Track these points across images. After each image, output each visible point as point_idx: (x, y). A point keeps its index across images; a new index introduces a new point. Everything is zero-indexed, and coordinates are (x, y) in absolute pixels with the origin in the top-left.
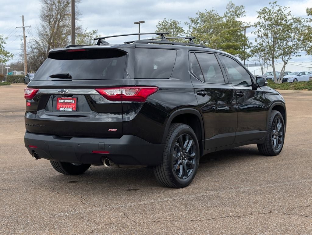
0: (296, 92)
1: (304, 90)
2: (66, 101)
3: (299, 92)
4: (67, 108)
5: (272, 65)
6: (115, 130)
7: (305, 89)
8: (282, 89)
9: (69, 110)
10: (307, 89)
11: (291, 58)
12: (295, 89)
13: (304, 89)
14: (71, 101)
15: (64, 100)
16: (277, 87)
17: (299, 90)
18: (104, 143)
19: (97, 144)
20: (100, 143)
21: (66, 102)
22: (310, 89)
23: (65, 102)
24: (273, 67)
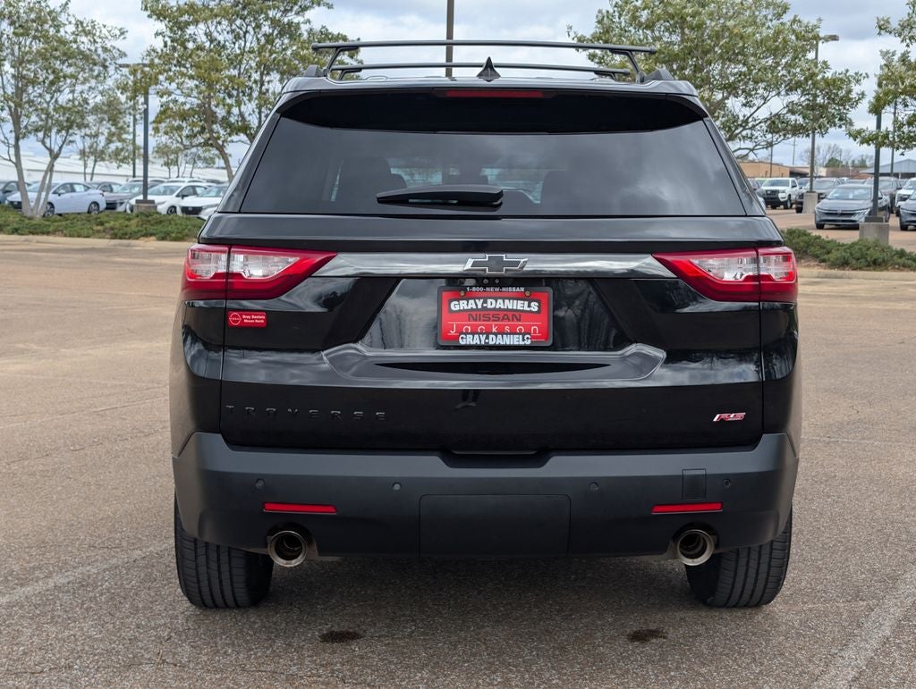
0: (120, 245)
1: (146, 239)
2: (491, 304)
3: (129, 245)
4: (502, 333)
5: (14, 159)
6: (740, 416)
7: (146, 235)
8: (70, 236)
9: (515, 340)
10: (151, 235)
11: (71, 142)
12: (115, 236)
13: (143, 236)
14: (520, 305)
15: (480, 303)
16: (51, 229)
17: (129, 238)
18: (703, 472)
19: (678, 476)
20: (685, 473)
21: (494, 309)
22: (162, 235)
23: (484, 309)
24: (16, 166)
